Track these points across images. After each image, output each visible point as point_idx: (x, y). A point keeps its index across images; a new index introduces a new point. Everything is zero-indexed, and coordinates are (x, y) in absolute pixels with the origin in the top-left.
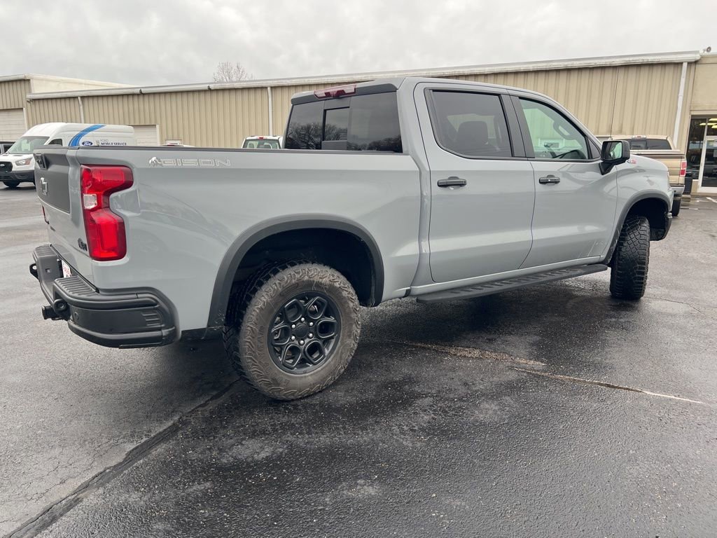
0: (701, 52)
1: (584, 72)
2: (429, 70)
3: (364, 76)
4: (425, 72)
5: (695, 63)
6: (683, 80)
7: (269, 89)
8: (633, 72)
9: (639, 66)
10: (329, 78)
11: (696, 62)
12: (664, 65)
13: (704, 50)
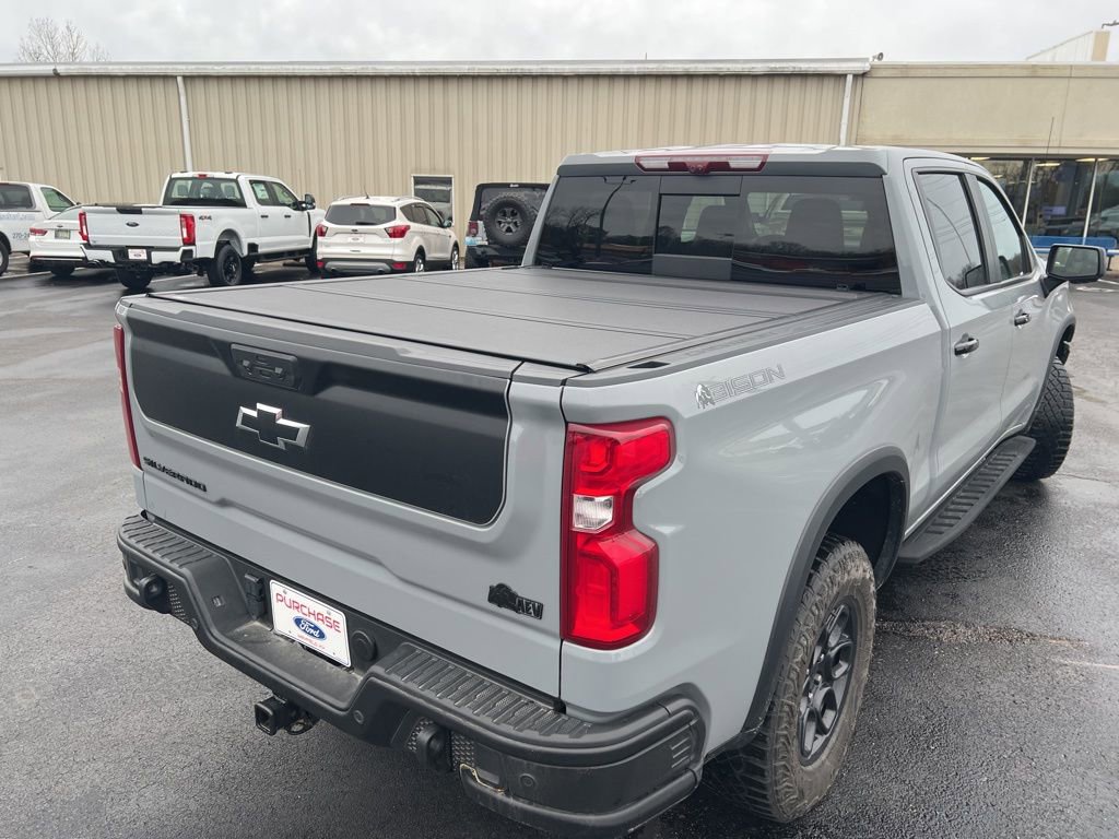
0: (871, 59)
1: (711, 81)
2: (472, 63)
3: (360, 67)
4: (467, 67)
5: (861, 77)
6: (847, 101)
7: (179, 79)
8: (779, 85)
9: (788, 76)
10: (296, 67)
11: (864, 75)
12: (821, 76)
13: (874, 57)
